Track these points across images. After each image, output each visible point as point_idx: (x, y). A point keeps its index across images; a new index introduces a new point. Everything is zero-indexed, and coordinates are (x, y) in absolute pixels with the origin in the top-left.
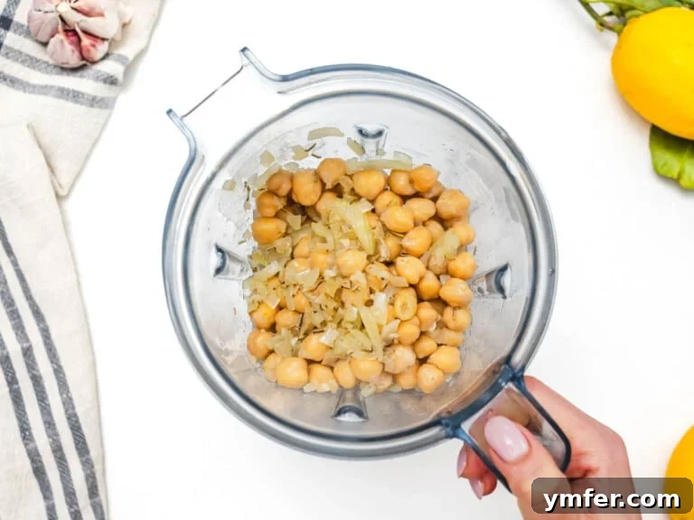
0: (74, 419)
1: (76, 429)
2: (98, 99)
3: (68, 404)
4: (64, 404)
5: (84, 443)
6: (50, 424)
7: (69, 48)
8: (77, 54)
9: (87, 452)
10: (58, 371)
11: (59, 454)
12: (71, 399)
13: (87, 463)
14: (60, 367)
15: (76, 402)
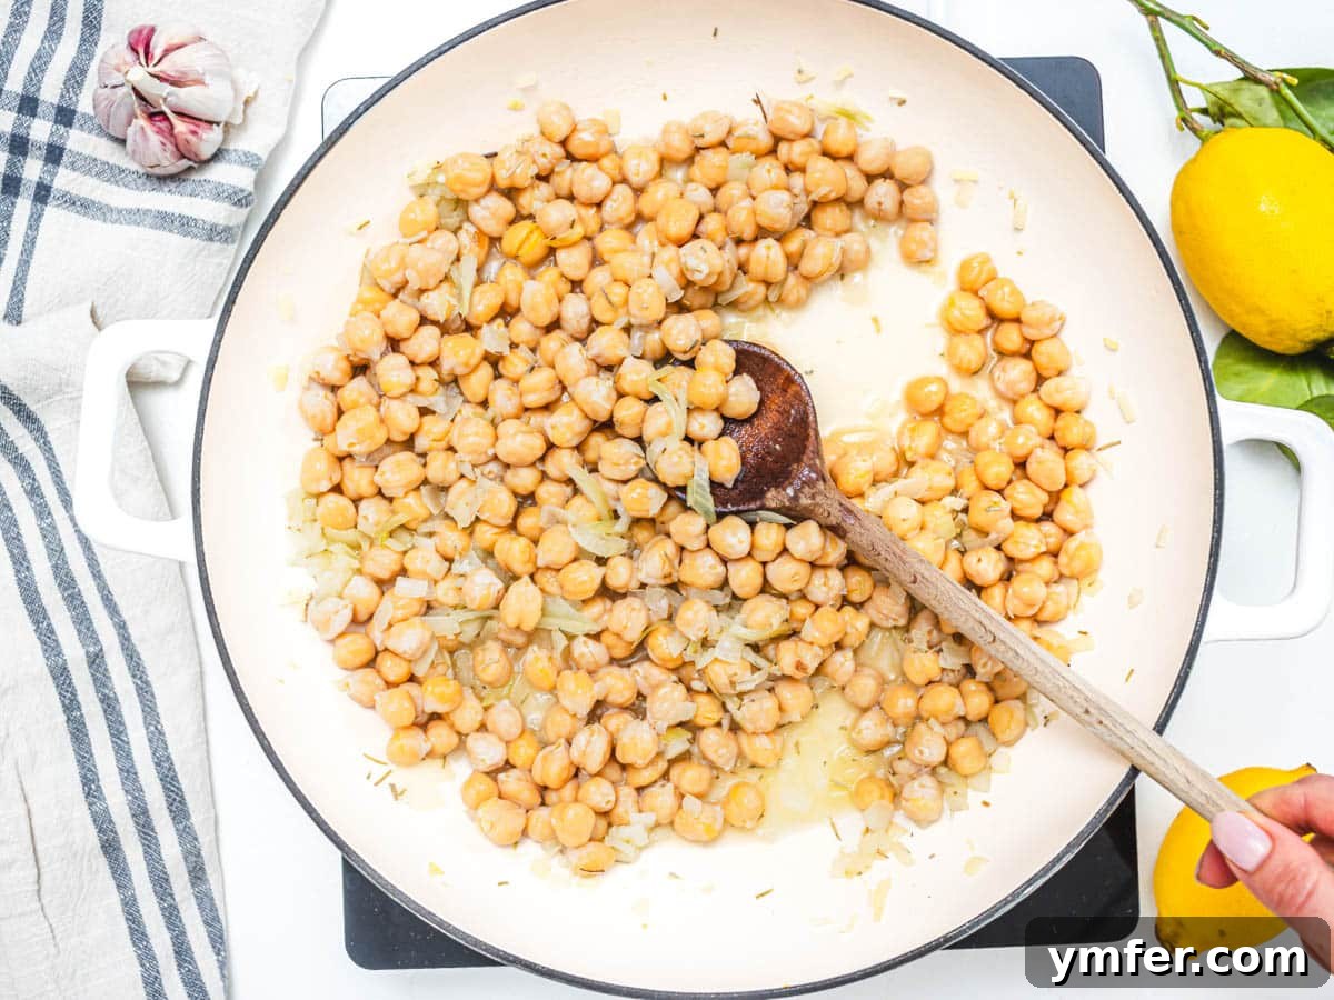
0: (167, 765)
1: (169, 781)
2: (219, 229)
3: (157, 738)
4: (150, 741)
5: (182, 802)
6: (128, 773)
7: (155, 140)
8: (170, 147)
9: (187, 816)
10: (144, 690)
11: (142, 820)
12: (161, 733)
13: (186, 834)
14: (147, 683)
15: (170, 738)
